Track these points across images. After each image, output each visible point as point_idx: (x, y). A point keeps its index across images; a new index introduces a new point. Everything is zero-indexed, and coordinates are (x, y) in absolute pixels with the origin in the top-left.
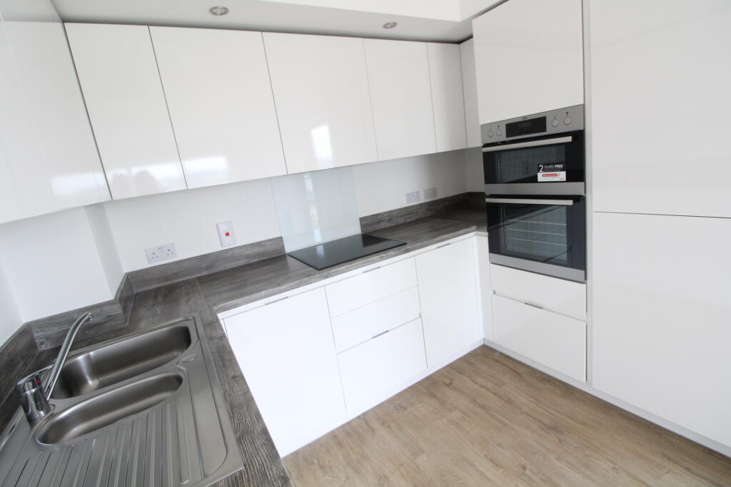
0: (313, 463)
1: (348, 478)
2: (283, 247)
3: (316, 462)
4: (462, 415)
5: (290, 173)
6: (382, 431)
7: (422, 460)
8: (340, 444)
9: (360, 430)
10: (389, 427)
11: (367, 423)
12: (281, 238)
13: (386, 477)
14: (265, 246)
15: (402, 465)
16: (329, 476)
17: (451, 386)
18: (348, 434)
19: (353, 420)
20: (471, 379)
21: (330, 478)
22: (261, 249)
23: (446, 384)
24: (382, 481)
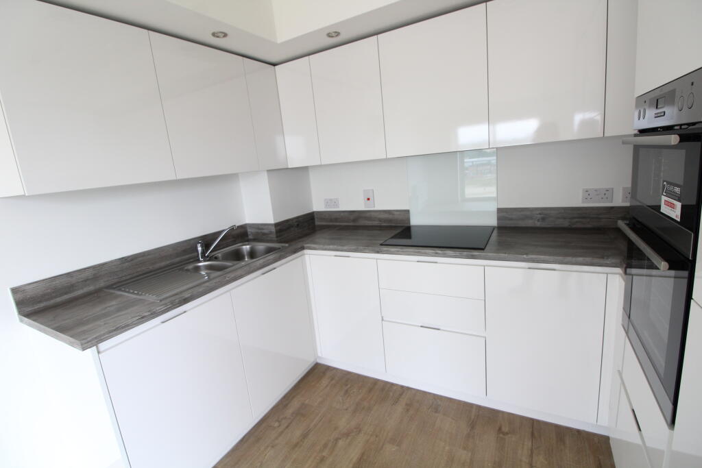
0: (347, 385)
1: (346, 410)
2: (408, 220)
3: (349, 386)
4: (468, 461)
5: (388, 157)
6: (400, 408)
7: (390, 449)
8: (370, 390)
9: (391, 394)
10: (408, 410)
11: (401, 395)
12: (408, 211)
13: (360, 431)
14: (393, 214)
15: (377, 436)
16: (343, 399)
17: (501, 435)
18: (383, 390)
19: (397, 385)
20: (532, 450)
21: (341, 400)
22: (390, 217)
23: (500, 429)
24: (355, 430)
